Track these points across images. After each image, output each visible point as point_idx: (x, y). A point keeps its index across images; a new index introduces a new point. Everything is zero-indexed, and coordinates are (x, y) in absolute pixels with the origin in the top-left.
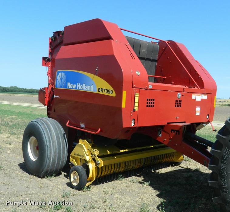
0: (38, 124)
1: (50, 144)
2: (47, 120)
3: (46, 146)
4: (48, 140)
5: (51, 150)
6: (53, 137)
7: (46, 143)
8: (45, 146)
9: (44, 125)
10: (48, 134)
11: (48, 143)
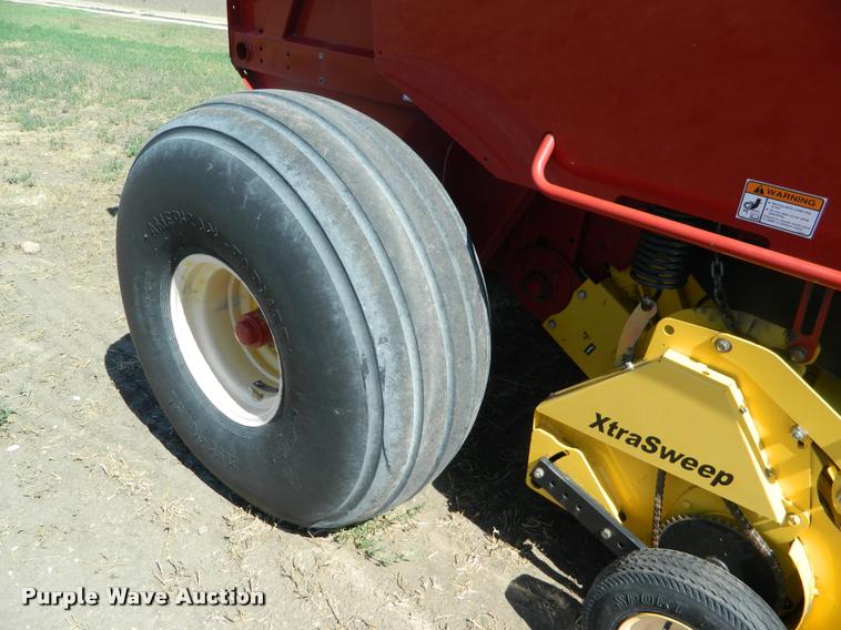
0: (252, 164)
1: (400, 356)
2: (323, 125)
3: (364, 370)
4: (378, 325)
5: (405, 403)
6: (413, 292)
7: (361, 347)
8: (357, 378)
9: (322, 178)
10: (372, 270)
11: (385, 353)
